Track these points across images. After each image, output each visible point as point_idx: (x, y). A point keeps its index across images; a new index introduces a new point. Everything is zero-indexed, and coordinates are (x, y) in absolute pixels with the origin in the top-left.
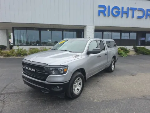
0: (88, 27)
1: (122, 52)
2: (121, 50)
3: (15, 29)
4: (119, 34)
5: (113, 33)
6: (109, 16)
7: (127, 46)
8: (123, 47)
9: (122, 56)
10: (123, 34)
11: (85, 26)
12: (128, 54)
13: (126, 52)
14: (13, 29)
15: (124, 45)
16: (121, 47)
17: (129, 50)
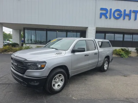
0: (89, 28)
1: (123, 53)
2: (122, 51)
3: (25, 29)
4: (122, 35)
5: (115, 34)
6: (110, 18)
7: (129, 48)
8: (125, 48)
9: (123, 57)
10: (126, 36)
11: (87, 28)
12: (130, 55)
13: (127, 53)
14: (24, 29)
15: (126, 47)
16: (123, 48)
17: (131, 51)
